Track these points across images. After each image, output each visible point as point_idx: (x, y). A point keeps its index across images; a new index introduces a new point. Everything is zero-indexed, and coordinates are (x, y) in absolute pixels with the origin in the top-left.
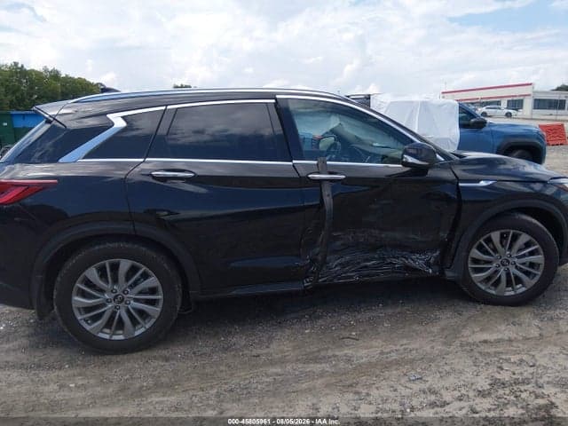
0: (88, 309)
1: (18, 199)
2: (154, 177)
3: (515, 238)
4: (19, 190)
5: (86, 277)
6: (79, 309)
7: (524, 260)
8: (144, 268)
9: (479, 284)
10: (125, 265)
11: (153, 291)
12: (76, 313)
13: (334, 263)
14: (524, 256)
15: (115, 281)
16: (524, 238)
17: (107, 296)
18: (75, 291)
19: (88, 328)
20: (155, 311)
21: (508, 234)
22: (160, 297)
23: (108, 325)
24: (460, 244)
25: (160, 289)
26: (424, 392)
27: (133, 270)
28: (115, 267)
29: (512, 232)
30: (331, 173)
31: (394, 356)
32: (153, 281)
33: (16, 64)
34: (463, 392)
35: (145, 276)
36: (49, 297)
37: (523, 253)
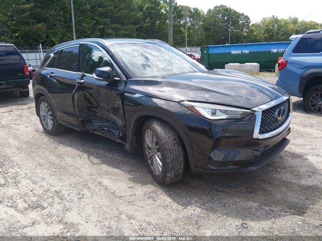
5: (41, 106)
30: (81, 79)
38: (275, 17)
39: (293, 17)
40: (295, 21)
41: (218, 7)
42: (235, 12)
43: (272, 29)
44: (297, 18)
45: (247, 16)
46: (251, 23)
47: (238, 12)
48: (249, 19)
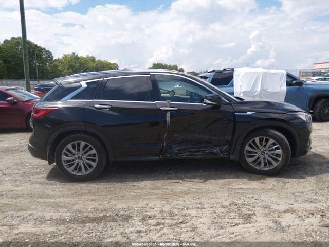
0: (68, 161)
1: (43, 115)
2: (96, 108)
3: (267, 141)
4: (44, 111)
5: (67, 148)
6: (64, 161)
7: (272, 152)
8: (90, 146)
9: (251, 164)
10: (83, 144)
11: (94, 155)
12: (63, 163)
13: (176, 149)
14: (272, 150)
15: (79, 150)
16: (271, 141)
17: (75, 156)
18: (63, 154)
19: (67, 169)
20: (94, 164)
21: (263, 139)
22: (97, 158)
23: (75, 169)
24: (238, 142)
25: (97, 155)
26: (197, 204)
27: (86, 146)
28: (79, 145)
29: (265, 138)
30: (171, 107)
31: (194, 190)
32: (94, 151)
33: (74, 54)
34: (215, 205)
35: (91, 149)
36: (53, 154)
37: (271, 148)
38: (76, 55)
39: (90, 56)
40: (93, 59)
41: (16, 39)
42: (36, 45)
43: (75, 66)
44: (94, 57)
45: (48, 51)
46: (54, 59)
47: (40, 47)
48: (51, 54)
